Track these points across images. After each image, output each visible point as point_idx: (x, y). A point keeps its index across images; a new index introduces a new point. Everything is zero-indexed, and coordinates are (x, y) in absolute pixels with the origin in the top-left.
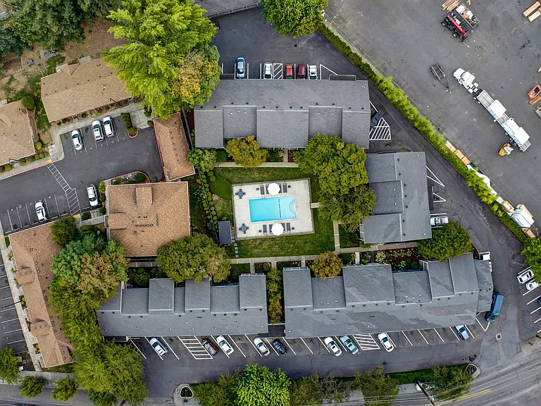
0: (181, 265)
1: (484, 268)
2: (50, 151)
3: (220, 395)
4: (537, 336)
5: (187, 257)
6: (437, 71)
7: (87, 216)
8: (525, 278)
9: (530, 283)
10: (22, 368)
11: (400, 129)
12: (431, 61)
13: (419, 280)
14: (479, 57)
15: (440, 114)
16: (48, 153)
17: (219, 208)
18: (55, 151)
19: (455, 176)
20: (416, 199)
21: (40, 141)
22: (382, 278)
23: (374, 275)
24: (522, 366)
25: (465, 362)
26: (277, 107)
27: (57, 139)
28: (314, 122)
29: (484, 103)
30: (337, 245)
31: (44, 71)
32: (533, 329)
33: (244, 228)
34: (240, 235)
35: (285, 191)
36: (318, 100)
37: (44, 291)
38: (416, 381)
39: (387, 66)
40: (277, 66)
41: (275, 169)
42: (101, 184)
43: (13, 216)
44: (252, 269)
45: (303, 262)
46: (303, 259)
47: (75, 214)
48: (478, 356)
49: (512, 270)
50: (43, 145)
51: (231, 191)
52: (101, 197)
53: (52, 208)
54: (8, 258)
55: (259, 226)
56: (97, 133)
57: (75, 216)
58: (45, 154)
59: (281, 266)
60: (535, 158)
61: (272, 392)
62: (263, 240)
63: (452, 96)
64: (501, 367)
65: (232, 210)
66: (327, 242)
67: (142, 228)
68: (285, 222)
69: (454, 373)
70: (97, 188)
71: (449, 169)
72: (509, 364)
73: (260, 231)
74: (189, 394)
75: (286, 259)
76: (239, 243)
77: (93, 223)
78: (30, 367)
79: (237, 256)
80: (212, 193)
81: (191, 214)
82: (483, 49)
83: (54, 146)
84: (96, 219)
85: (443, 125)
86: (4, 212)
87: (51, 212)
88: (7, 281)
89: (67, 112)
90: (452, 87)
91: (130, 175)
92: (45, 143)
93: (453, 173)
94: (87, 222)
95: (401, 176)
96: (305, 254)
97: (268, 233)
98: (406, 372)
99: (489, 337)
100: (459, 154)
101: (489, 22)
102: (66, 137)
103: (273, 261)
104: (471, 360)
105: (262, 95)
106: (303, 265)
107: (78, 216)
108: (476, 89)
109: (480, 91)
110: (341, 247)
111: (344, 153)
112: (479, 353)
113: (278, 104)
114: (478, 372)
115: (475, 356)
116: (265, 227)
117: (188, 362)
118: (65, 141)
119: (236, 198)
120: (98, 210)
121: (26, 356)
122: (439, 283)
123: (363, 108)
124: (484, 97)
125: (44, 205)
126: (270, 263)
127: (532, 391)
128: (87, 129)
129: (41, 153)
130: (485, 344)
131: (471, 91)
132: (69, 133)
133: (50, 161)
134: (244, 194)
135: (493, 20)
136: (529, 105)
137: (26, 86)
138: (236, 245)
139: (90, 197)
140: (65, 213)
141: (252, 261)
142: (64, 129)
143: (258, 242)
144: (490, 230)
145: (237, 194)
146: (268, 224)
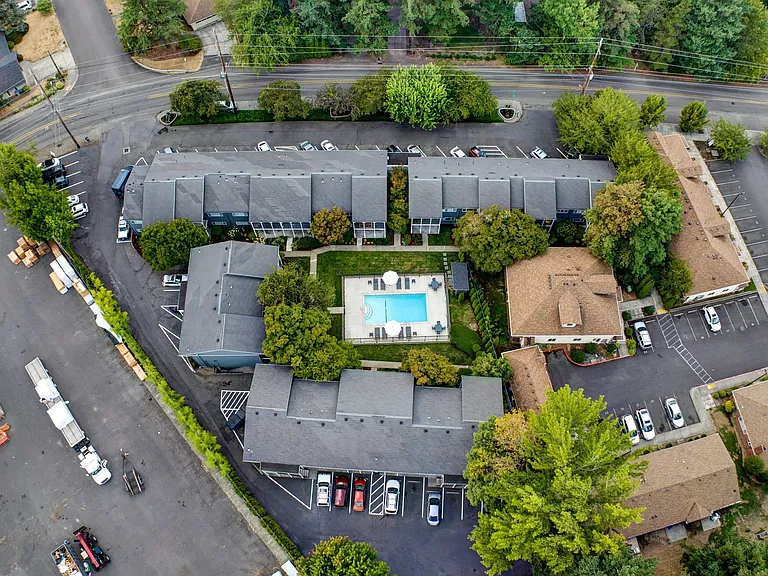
0: (516, 225)
1: (131, 211)
2: (712, 401)
3: (467, 98)
4: (79, 147)
5: (508, 233)
6: (135, 486)
7: (648, 311)
8: (79, 207)
9: (74, 202)
10: (710, 144)
11: (206, 405)
12: (140, 501)
13: (217, 202)
14: (65, 503)
15: (144, 420)
16: (714, 397)
17: (469, 313)
18: (704, 399)
19: (142, 337)
20: (204, 293)
21: (728, 415)
22: (263, 205)
23: (272, 210)
24: (105, 119)
25: (173, 128)
26: (382, 422)
27: (704, 416)
28: (330, 402)
29: (76, 428)
30: (314, 261)
31: (739, 521)
32: (82, 154)
33: (435, 286)
34: (440, 278)
35: (377, 330)
36: (320, 432)
37: (691, 208)
38: (236, 111)
39: (208, 499)
40: (378, 511)
41: (390, 360)
42: (633, 351)
43: (749, 316)
44: (425, 239)
45: (359, 244)
46: (359, 247)
47: (663, 315)
48: (156, 132)
49: (93, 221)
50: (723, 409)
51: (452, 333)
52: (632, 334)
53: (697, 324)
54: (748, 264)
55: (414, 289)
56: (646, 417)
57: (665, 312)
58: (718, 396)
59: (389, 241)
60: (24, 351)
61: (407, 90)
62: (411, 272)
63: (120, 445)
64: (130, 119)
65: (451, 310)
66: (327, 265)
67: (570, 272)
68: (379, 292)
69: (191, 105)
70: (638, 346)
71: (148, 346)
72: (121, 122)
73: (414, 281)
74: (504, 112)
75: (381, 248)
76: (442, 270)
77: (638, 301)
78: (700, 145)
79: (445, 254)
80: (478, 332)
81: (506, 307)
82: (56, 515)
83: (708, 407)
84: (636, 307)
85: (143, 404)
86: (763, 323)
87: (698, 319)
88: (745, 238)
89: (694, 446)
90: (118, 459)
91: (594, 361)
92: (721, 412)
93: (143, 342)
94: (647, 303)
95: (218, 320)
96: (357, 253)
97: (403, 279)
98: (246, 122)
99: (139, 151)
100: (129, 359)
101: (34, 559)
102: (692, 419)
103: (397, 246)
104: (166, 130)
105: (403, 444)
106: (360, 240)
107: (660, 311)
108: (82, 450)
109: (77, 447)
110: (309, 258)
111: (292, 349)
112: (155, 135)
113: (381, 427)
114: (160, 117)
115: (160, 133)
116: (407, 287)
117: (506, 143)
118: (692, 414)
119: (444, 323)
120: (633, 318)
121: (707, 156)
122: (193, 195)
123: (257, 413)
124: (74, 436)
125: (710, 327)
126: (402, 244)
127: (99, 93)
128: (661, 430)
129: (723, 396)
130: (146, 145)
131: (91, 449)
132: (687, 424)
133: (710, 386)
134: (434, 328)
135: (28, 561)
136: (12, 424)
137: (762, 498)
138: (446, 268)
139: (645, 332)
140: (679, 317)
141: (426, 248)
142: (695, 429)
143: (417, 269)
144: (110, 268)
145: (444, 328)
146: (403, 291)
